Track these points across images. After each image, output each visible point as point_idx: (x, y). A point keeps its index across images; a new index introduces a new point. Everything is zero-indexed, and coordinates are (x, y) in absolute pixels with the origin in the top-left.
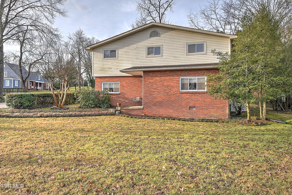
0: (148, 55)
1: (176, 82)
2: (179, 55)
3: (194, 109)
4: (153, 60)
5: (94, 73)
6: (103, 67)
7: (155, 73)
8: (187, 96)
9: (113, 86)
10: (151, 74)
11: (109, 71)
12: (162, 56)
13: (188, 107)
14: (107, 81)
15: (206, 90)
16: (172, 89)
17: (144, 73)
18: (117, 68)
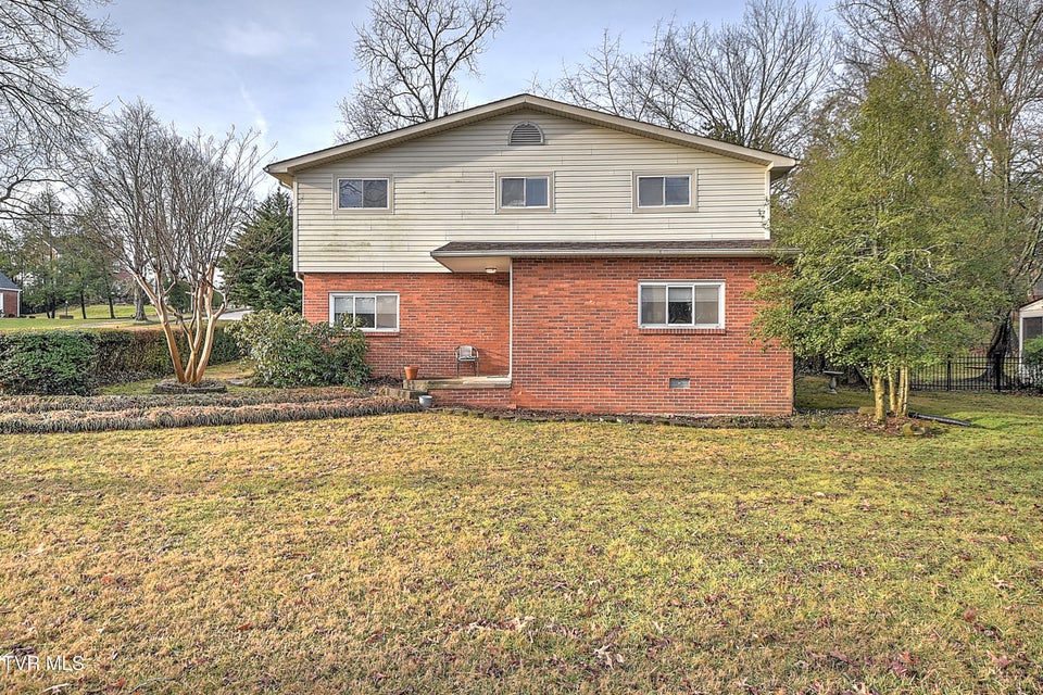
0: (503, 204)
1: (625, 296)
2: (609, 211)
3: (687, 386)
4: (520, 222)
5: (300, 259)
6: (337, 238)
7: (554, 265)
8: (665, 343)
9: (374, 308)
10: (539, 269)
11: (360, 254)
12: (553, 210)
13: (667, 380)
14: (349, 290)
15: (722, 324)
16: (613, 321)
17: (517, 265)
18: (389, 243)
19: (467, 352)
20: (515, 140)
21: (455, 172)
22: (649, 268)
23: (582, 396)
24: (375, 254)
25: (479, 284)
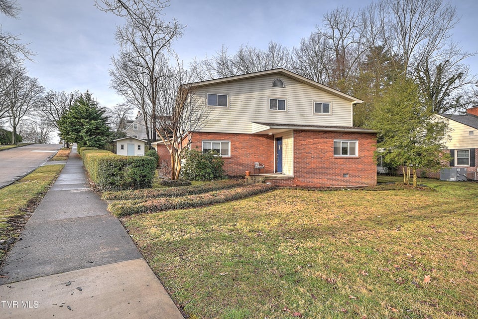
0: (270, 108)
1: (330, 145)
2: (305, 114)
3: (347, 176)
4: (277, 116)
7: (307, 133)
8: (341, 161)
9: (220, 147)
10: (303, 134)
11: (216, 125)
12: (287, 112)
13: (342, 174)
14: (210, 139)
15: (357, 155)
16: (326, 154)
17: (295, 132)
18: (228, 121)
19: (257, 165)
20: (275, 85)
21: (253, 95)
22: (337, 136)
23: (317, 181)
24: (222, 125)
25: (260, 138)
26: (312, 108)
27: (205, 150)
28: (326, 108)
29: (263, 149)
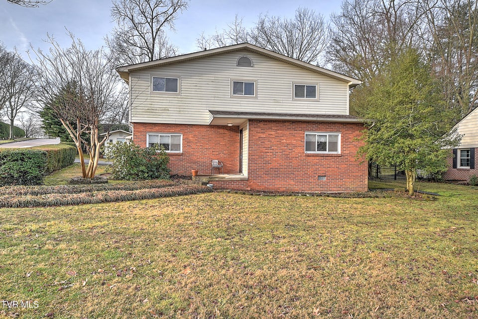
0: (234, 93)
1: (299, 138)
2: (281, 99)
3: (325, 179)
4: (242, 102)
5: (132, 115)
6: (152, 106)
7: (268, 123)
8: (316, 160)
9: (168, 141)
10: (261, 125)
11: (163, 114)
12: (256, 98)
13: (317, 177)
14: (157, 132)
15: (339, 152)
16: (294, 150)
17: (251, 123)
18: (178, 109)
19: (215, 163)
20: (239, 64)
21: (211, 77)
22: (310, 126)
23: (280, 184)
24: (171, 114)
25: (221, 131)
26: (291, 91)
27: (152, 145)
28: (311, 92)
29: (224, 143)
